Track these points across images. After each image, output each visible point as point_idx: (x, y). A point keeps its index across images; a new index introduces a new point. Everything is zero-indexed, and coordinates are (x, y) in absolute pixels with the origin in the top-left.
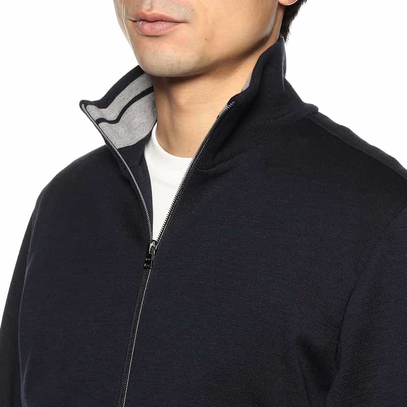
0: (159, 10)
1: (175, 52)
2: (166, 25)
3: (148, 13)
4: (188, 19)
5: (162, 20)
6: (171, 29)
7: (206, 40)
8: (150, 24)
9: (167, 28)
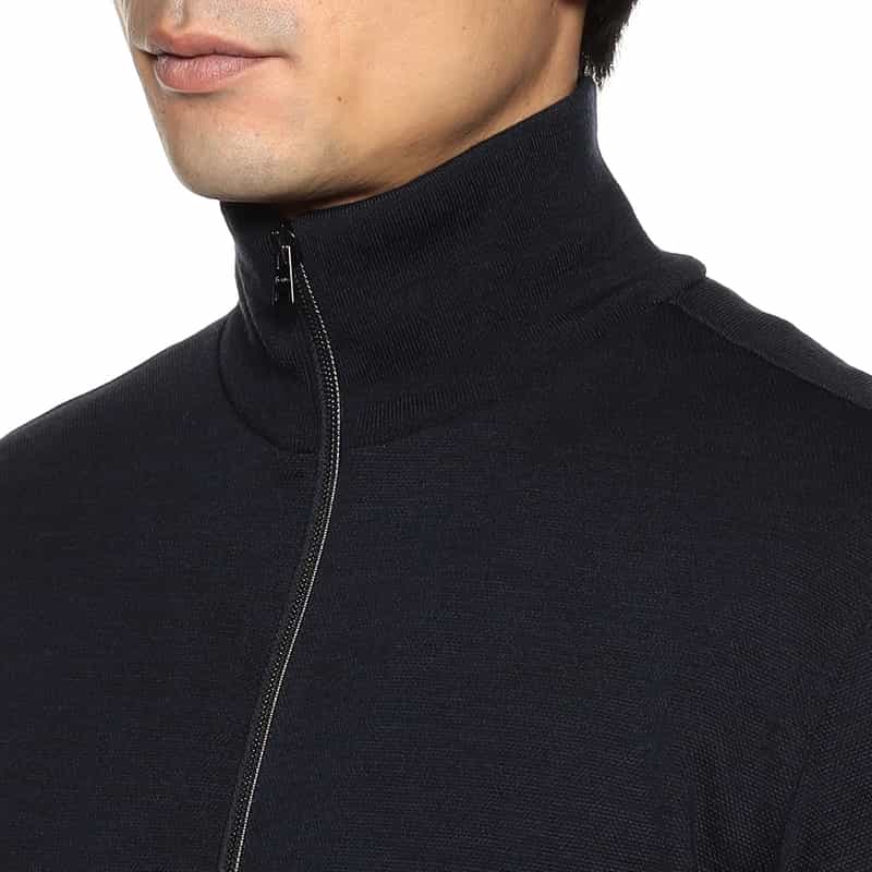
0: (206, 26)
1: (257, 135)
2: (228, 64)
3: (176, 35)
4: (284, 46)
5: (215, 53)
6: (244, 73)
7: (340, 99)
8: (186, 64)
9: (230, 72)
